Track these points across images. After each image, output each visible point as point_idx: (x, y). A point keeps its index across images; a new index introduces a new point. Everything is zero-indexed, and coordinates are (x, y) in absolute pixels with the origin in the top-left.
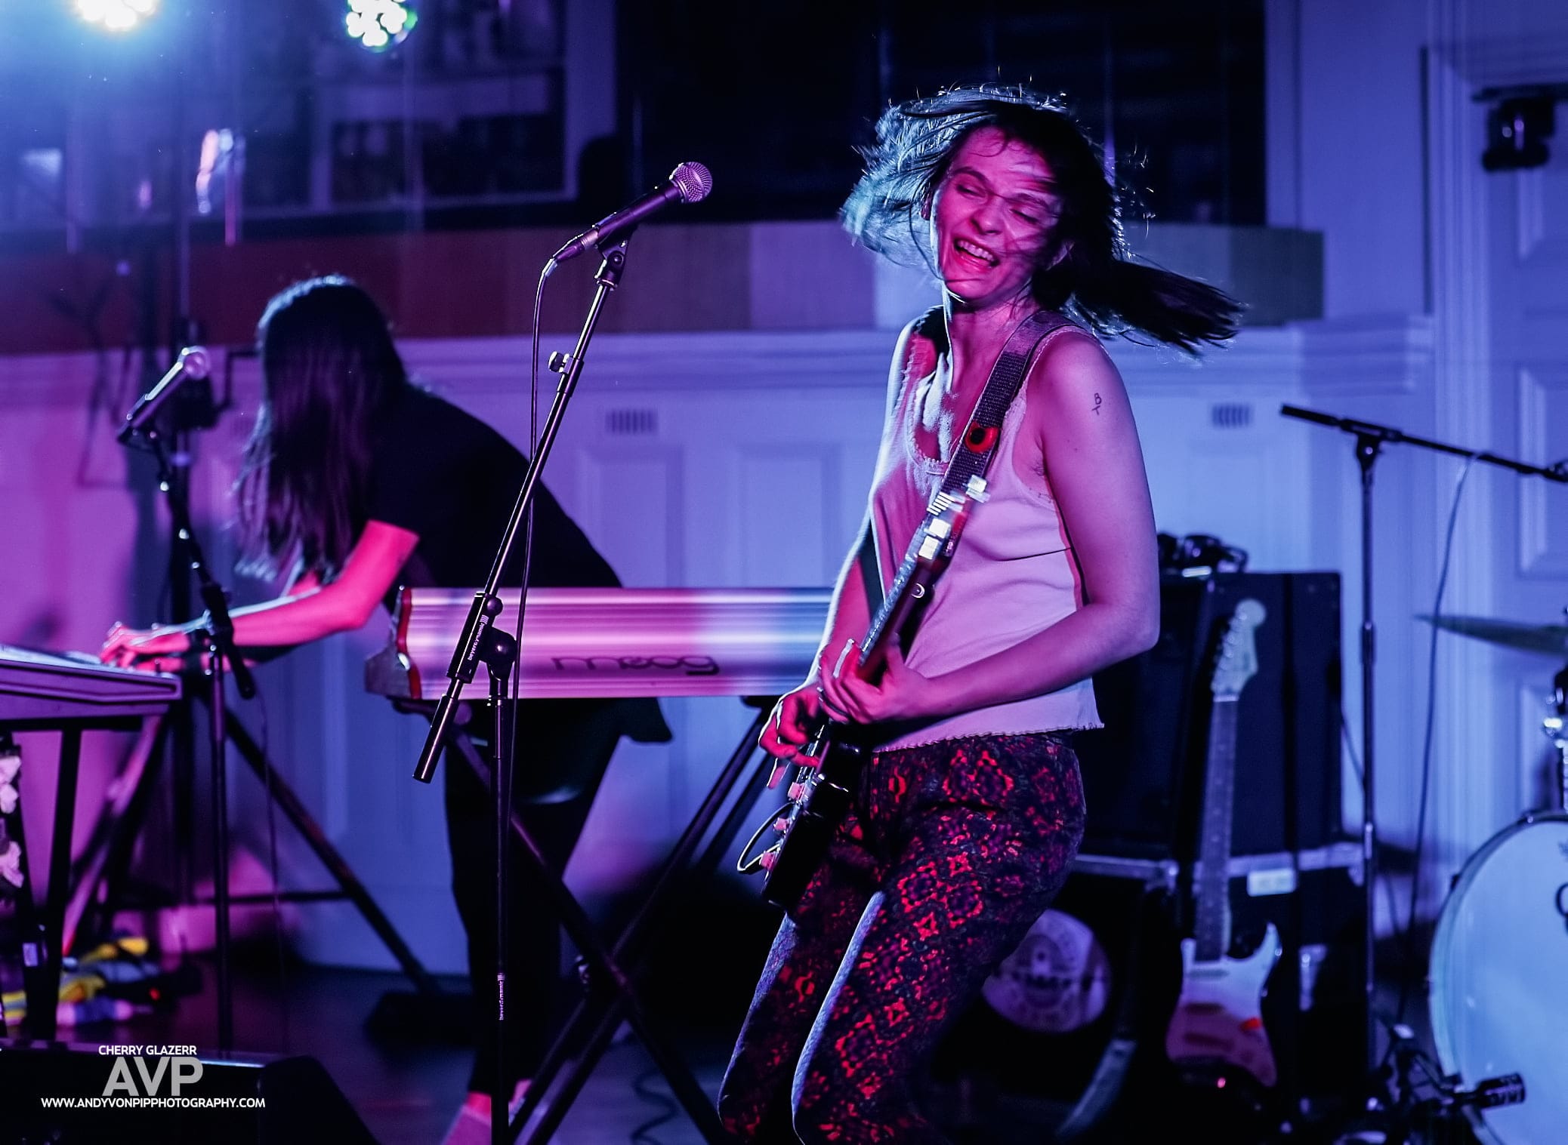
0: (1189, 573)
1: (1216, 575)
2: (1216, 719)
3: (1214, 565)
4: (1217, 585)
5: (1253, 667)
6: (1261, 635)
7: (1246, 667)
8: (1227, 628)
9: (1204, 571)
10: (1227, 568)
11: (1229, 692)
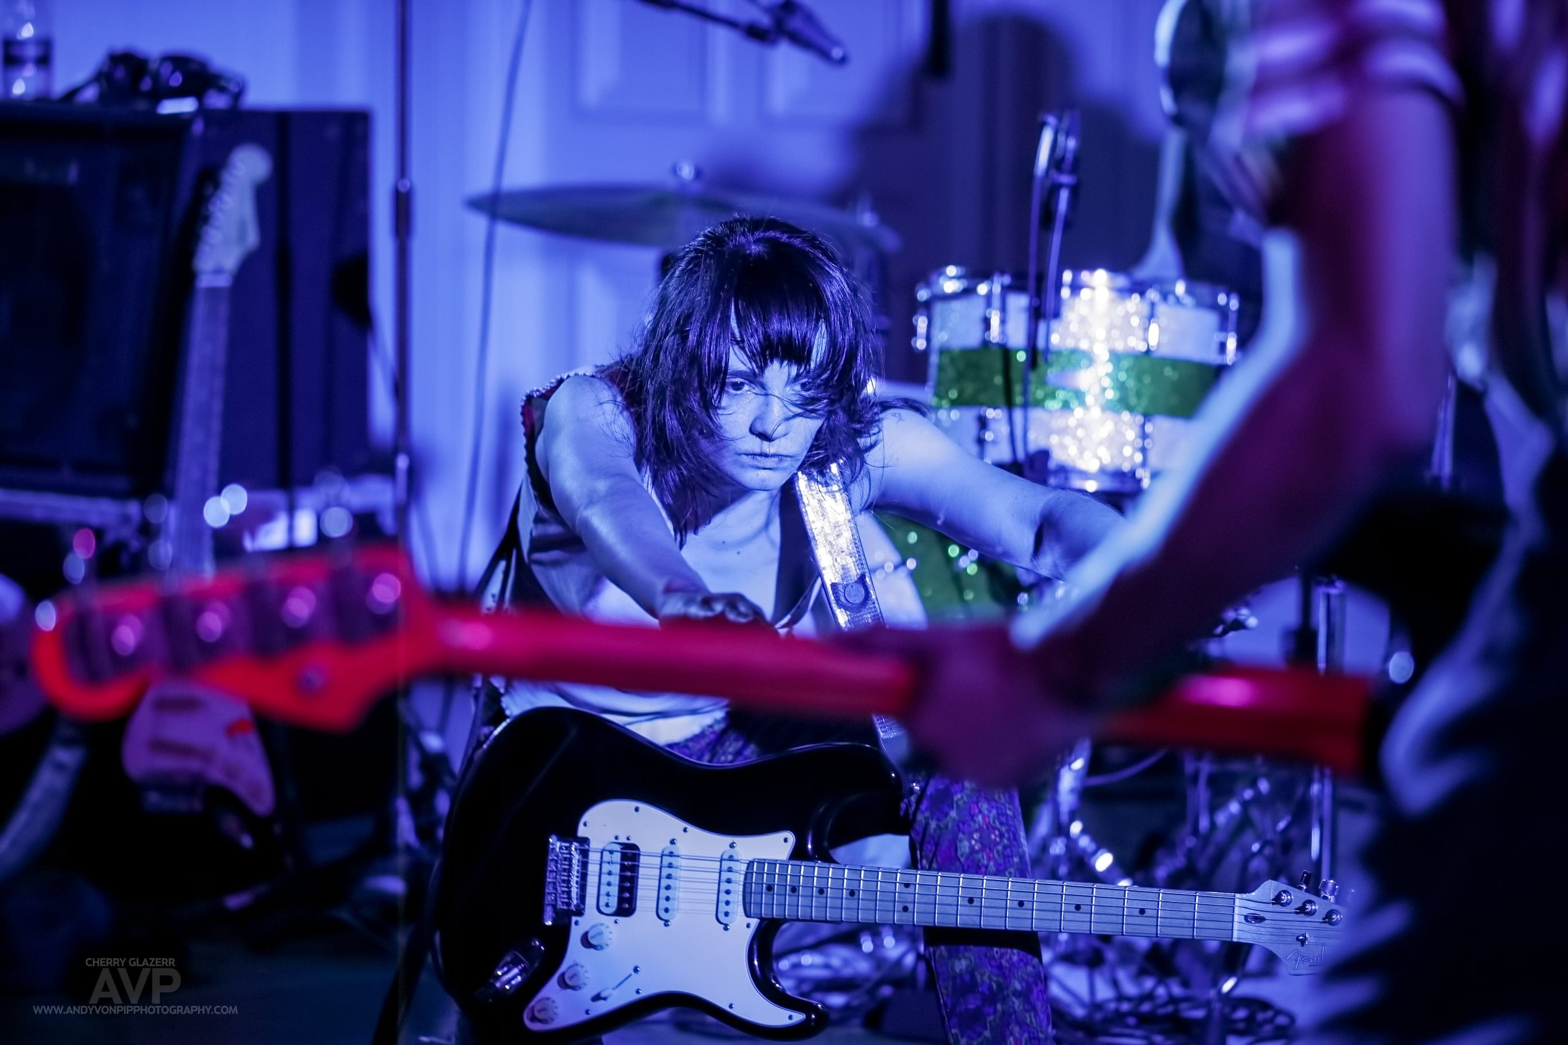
0: (170, 107)
1: (202, 111)
2: (200, 309)
3: (199, 96)
4: (207, 125)
5: (252, 238)
6: (262, 193)
7: (242, 236)
8: (217, 185)
9: (186, 106)
10: (217, 101)
11: (218, 271)
